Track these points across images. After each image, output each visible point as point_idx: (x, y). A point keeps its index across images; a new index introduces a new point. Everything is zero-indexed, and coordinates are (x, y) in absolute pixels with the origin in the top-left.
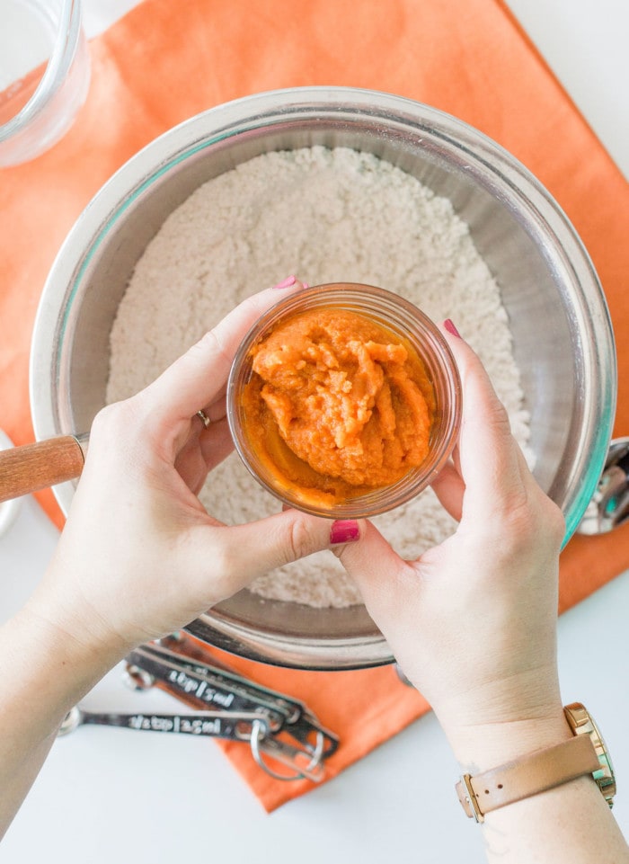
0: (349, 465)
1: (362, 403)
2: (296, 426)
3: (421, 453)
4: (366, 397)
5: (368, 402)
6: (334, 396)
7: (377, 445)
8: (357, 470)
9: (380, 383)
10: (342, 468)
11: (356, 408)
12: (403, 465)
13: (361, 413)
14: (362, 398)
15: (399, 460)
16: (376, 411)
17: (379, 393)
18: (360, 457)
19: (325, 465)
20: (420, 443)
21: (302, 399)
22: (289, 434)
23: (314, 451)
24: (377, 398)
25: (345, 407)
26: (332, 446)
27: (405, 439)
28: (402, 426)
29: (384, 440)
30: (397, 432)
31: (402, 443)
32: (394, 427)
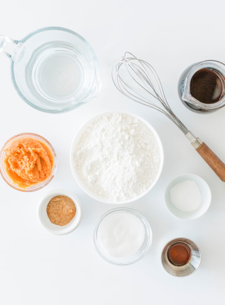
1: (32, 163)
3: (49, 174)
4: (33, 162)
6: (25, 162)
7: (37, 173)
9: (37, 158)
10: (29, 179)
11: (30, 164)
12: (45, 177)
13: (31, 166)
14: (32, 162)
16: (36, 165)
17: (37, 160)
18: (32, 176)
19: (25, 178)
21: (17, 162)
23: (21, 175)
24: (36, 162)
25: (28, 165)
27: (45, 171)
28: (44, 167)
29: (39, 172)
30: (42, 170)
31: (44, 172)
32: (41, 168)
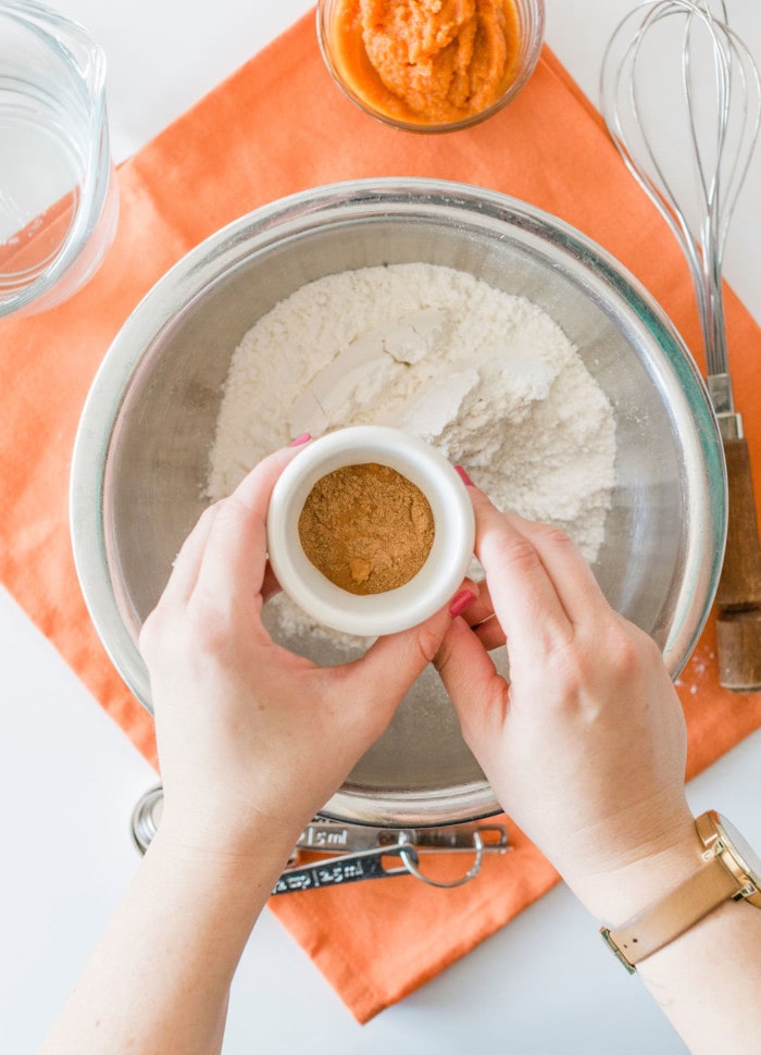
0: (414, 85)
1: (445, 28)
2: (379, 34)
3: (485, 99)
4: (452, 24)
5: (451, 30)
6: (422, 14)
7: (445, 76)
8: (420, 92)
9: (469, 15)
10: (408, 88)
11: (438, 30)
12: (466, 105)
13: (440, 36)
14: (447, 23)
15: (462, 98)
16: (455, 43)
17: (464, 25)
18: (426, 79)
19: (393, 80)
20: (486, 88)
21: (392, 8)
22: (370, 39)
23: (388, 62)
24: (461, 29)
25: (428, 29)
26: (405, 61)
27: (475, 79)
28: (476, 66)
29: (455, 73)
30: (469, 70)
31: (470, 83)
32: (468, 63)
